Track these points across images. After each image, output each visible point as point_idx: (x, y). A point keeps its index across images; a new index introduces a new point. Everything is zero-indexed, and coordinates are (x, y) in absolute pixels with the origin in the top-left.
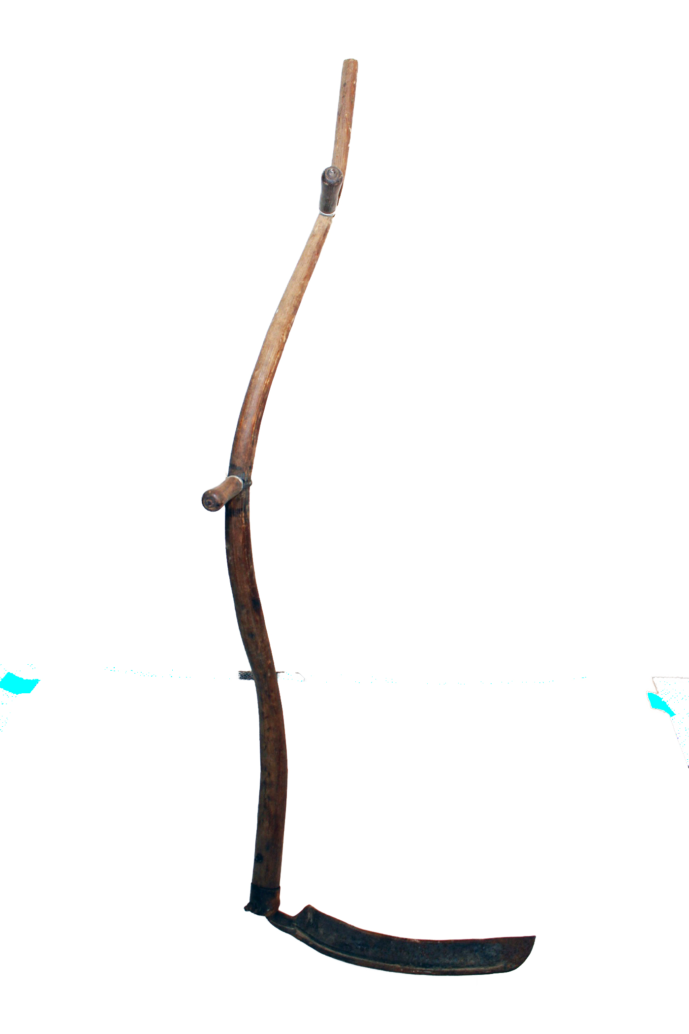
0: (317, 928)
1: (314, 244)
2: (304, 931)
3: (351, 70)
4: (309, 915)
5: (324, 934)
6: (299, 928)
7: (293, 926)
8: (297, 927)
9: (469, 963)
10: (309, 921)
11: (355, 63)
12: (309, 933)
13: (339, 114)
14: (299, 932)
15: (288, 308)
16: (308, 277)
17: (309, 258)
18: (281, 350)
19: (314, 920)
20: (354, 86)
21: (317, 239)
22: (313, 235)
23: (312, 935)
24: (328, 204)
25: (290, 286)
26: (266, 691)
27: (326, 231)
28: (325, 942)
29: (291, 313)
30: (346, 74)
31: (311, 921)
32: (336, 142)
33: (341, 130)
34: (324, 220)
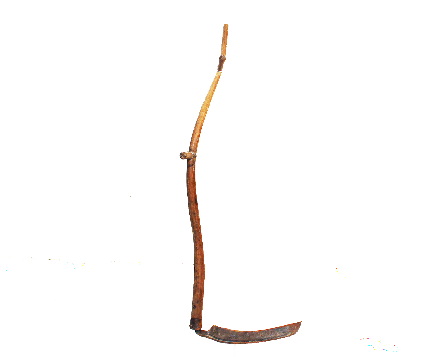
0: (217, 333)
1: (216, 80)
2: (212, 336)
3: (226, 27)
4: (214, 329)
5: (220, 335)
6: (210, 335)
7: (208, 334)
8: (209, 334)
9: (277, 336)
10: (214, 331)
11: (228, 25)
12: (214, 336)
13: (223, 40)
14: (210, 337)
15: (208, 99)
16: (214, 90)
17: (215, 85)
18: (206, 113)
19: (216, 331)
20: (227, 32)
21: (217, 79)
22: (215, 78)
23: (215, 336)
24: (220, 68)
25: (209, 93)
26: (198, 238)
27: (220, 76)
28: (221, 338)
29: (209, 101)
30: (225, 28)
31: (215, 331)
32: (222, 49)
33: (223, 45)
34: (219, 73)
